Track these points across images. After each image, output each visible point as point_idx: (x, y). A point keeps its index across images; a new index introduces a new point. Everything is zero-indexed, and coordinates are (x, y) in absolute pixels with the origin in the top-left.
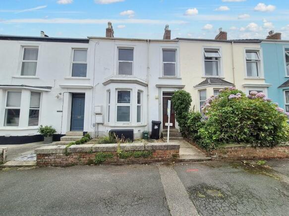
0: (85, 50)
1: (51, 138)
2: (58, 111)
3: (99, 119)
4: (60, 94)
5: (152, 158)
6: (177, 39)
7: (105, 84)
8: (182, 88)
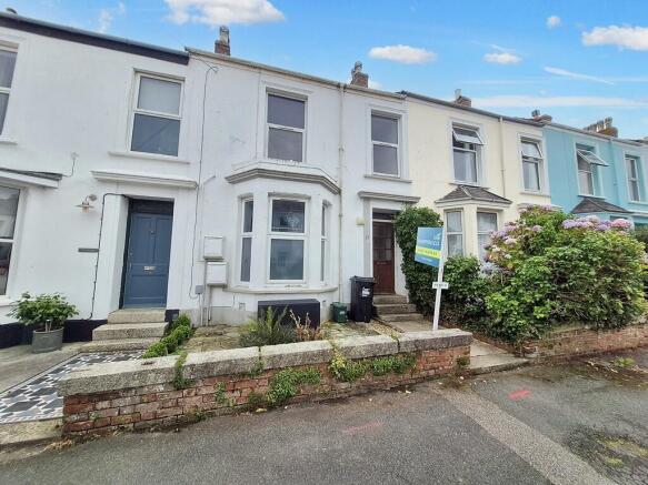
0: (177, 82)
1: (57, 334)
2: (81, 250)
3: (216, 274)
4: (93, 198)
5: (414, 371)
6: (403, 93)
7: (234, 180)
8: (412, 203)
